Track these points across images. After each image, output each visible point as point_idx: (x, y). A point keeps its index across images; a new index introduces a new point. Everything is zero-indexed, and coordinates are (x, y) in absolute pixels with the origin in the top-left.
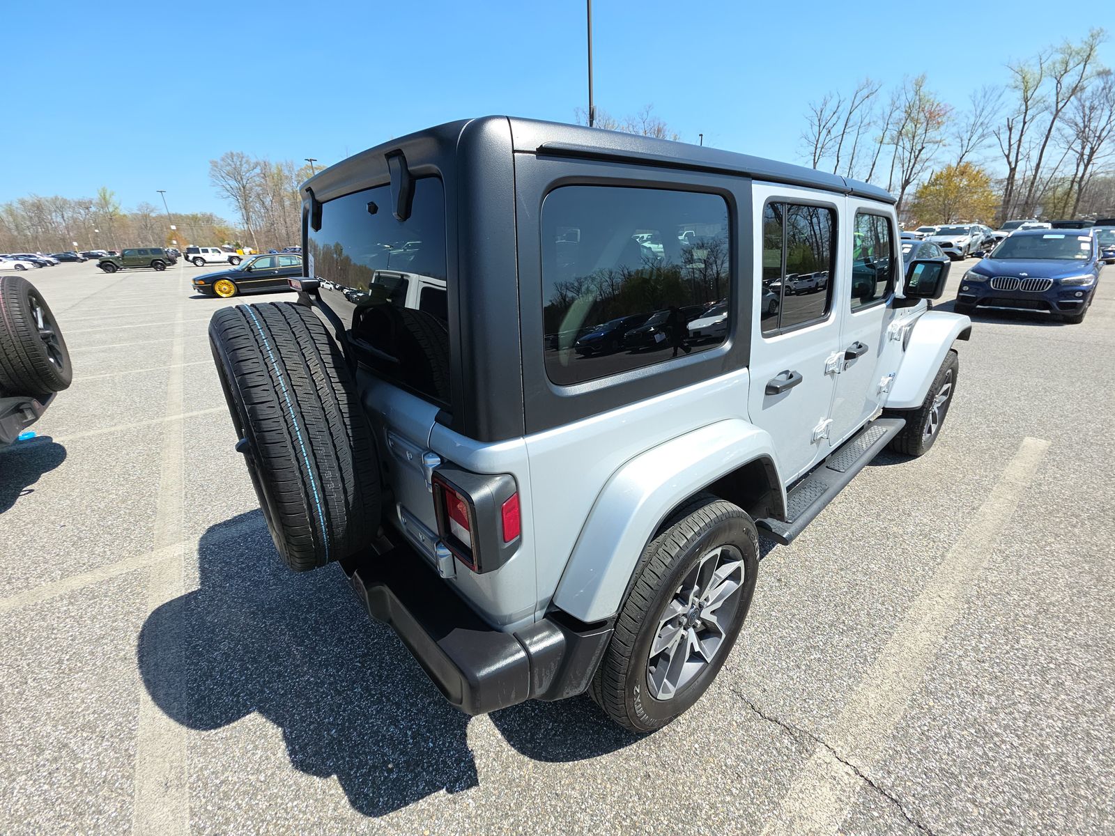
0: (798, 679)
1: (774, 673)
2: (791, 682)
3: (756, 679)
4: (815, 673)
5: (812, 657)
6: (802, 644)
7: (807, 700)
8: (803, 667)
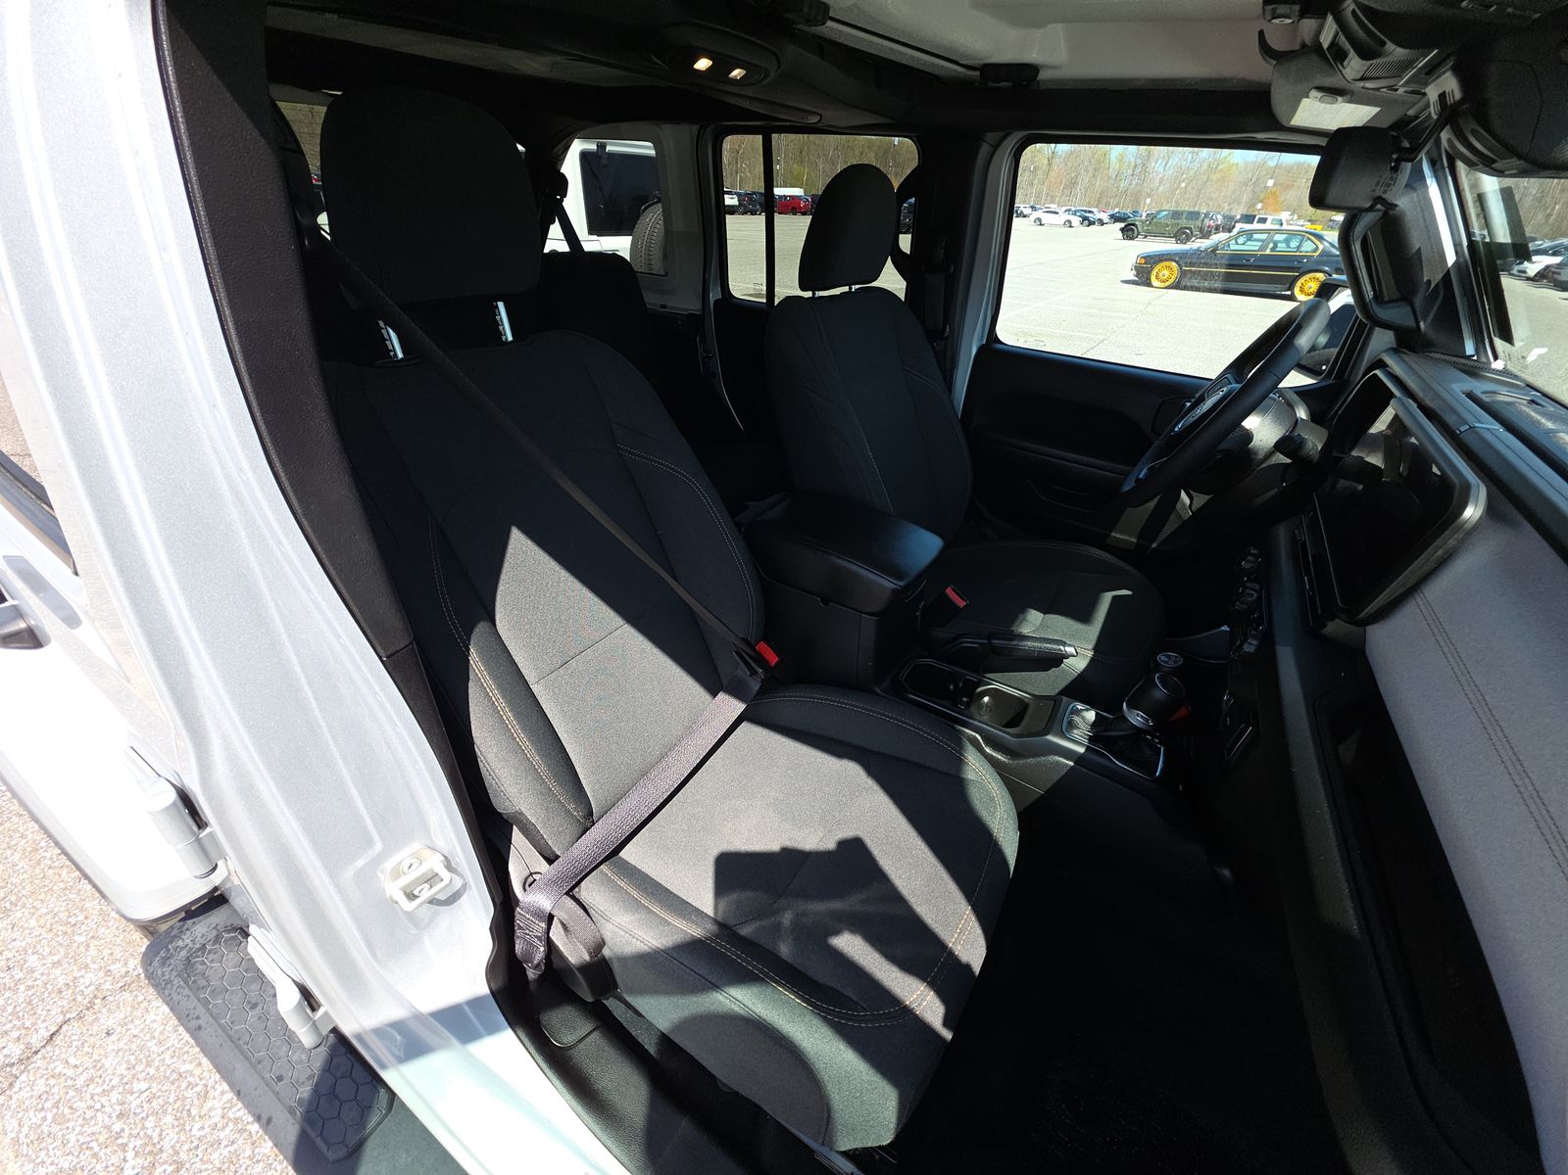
0: (98, 1106)
1: (132, 1058)
2: (99, 1090)
3: (137, 1022)
4: (96, 1149)
5: (130, 1155)
6: (171, 1137)
7: (55, 1111)
8: (117, 1127)
